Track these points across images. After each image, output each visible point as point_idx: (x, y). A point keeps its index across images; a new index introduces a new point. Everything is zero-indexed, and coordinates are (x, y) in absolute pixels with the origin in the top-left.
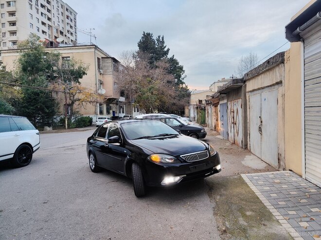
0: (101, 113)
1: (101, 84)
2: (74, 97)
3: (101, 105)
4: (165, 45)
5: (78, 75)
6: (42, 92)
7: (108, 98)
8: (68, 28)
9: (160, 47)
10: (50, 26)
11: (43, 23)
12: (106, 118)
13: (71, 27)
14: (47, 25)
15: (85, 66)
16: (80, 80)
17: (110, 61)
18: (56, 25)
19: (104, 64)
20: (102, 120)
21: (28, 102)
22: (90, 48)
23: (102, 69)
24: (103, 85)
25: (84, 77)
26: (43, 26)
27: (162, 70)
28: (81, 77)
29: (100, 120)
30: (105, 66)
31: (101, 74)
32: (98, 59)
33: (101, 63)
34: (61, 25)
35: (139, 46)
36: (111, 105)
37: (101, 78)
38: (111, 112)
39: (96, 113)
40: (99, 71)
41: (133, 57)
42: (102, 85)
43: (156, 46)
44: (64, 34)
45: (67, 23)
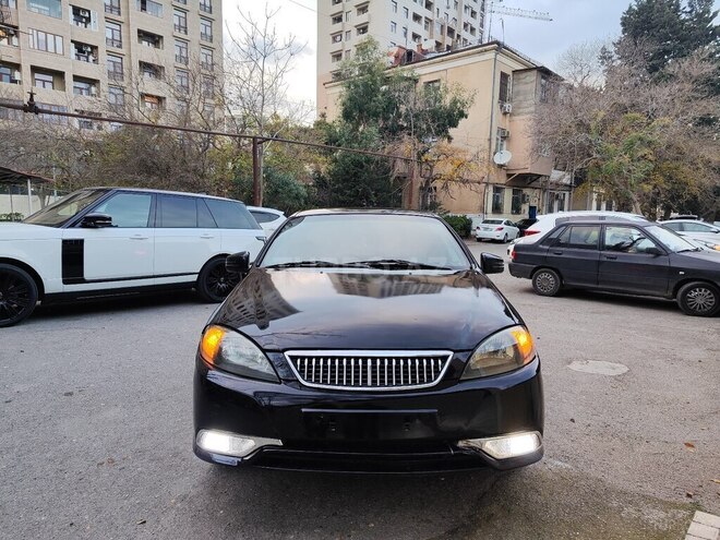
0: (497, 209)
1: (504, 138)
2: (431, 171)
3: (497, 189)
4: (713, 9)
5: (447, 119)
6: (368, 161)
7: (517, 173)
8: (466, 17)
9: (697, 15)
10: (429, 21)
11: (417, 18)
12: (500, 222)
13: (473, 14)
14: (423, 19)
15: (465, 96)
16: (452, 131)
17: (532, 77)
18: (442, 15)
19: (516, 89)
20: (491, 226)
21: (344, 180)
22: (486, 51)
23: (511, 100)
24: (509, 141)
25: (462, 122)
26: (416, 23)
27: (688, 86)
28: (454, 125)
29: (486, 225)
30: (518, 93)
31: (505, 114)
32: (504, 76)
33: (510, 86)
34: (453, 13)
35: (623, 24)
36: (527, 191)
37: (505, 124)
38: (525, 208)
39: (483, 210)
40: (502, 106)
41: (602, 58)
42: (505, 142)
43: (683, 16)
44: (456, 33)
45: (466, 7)
